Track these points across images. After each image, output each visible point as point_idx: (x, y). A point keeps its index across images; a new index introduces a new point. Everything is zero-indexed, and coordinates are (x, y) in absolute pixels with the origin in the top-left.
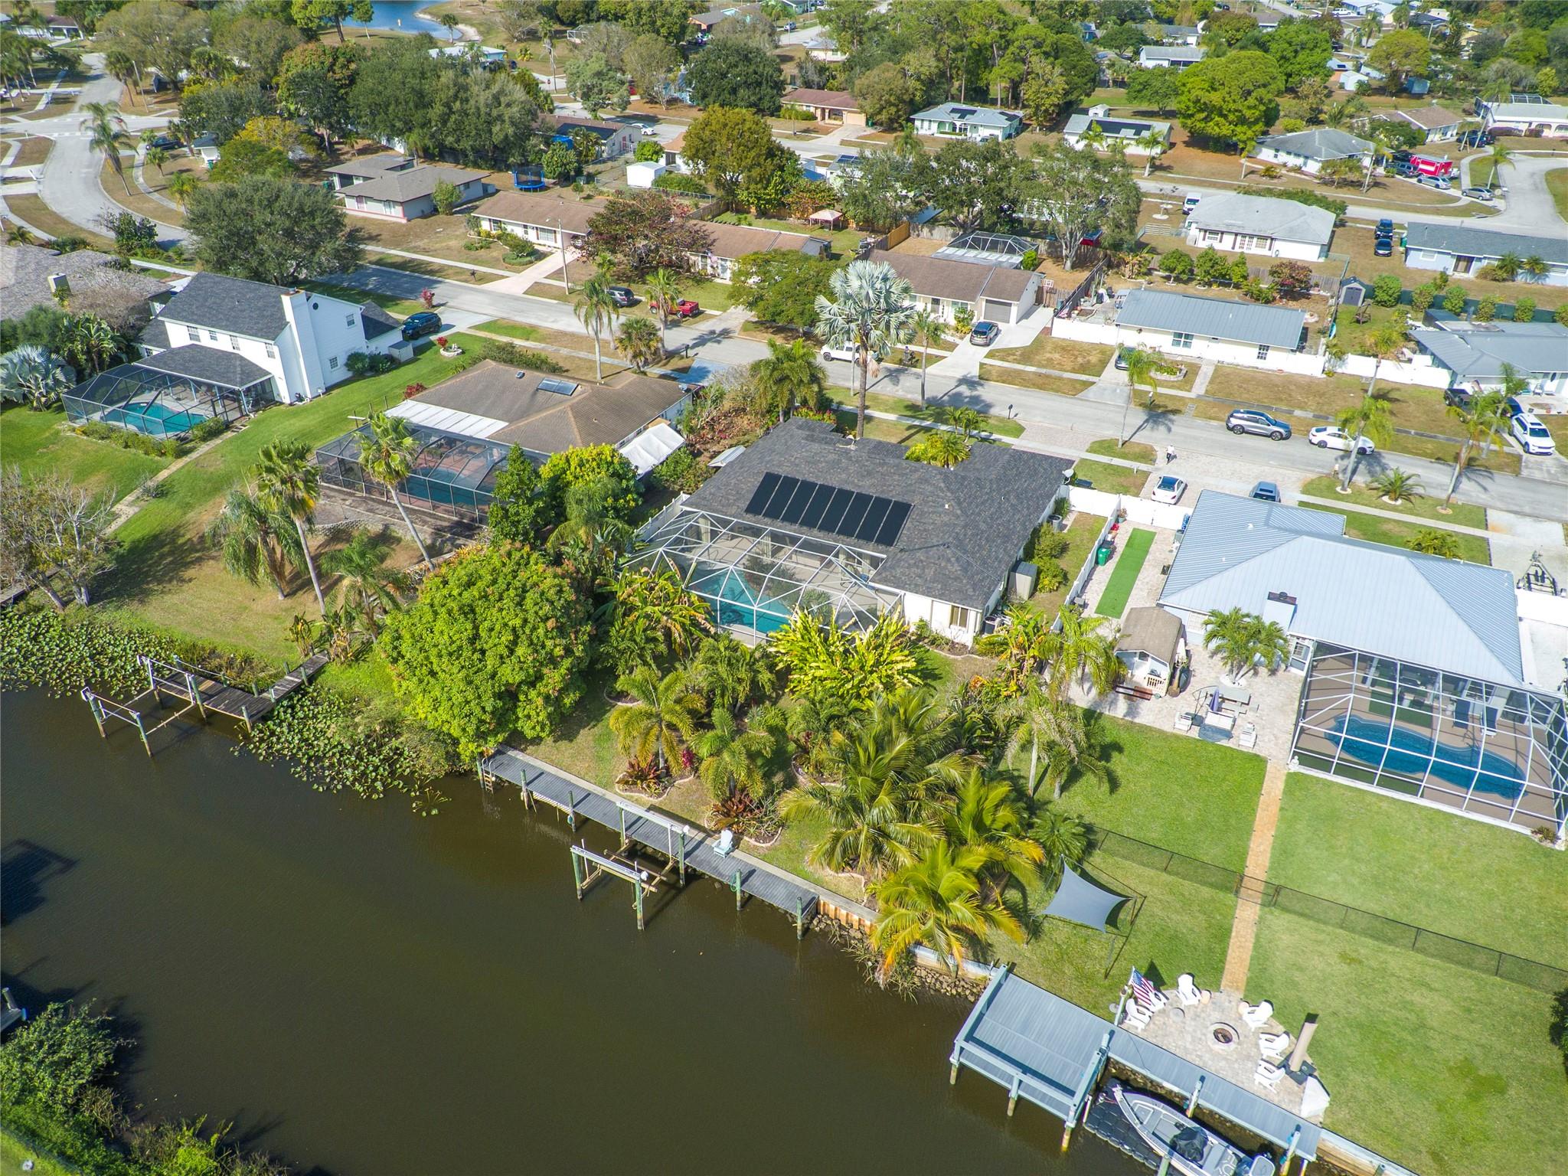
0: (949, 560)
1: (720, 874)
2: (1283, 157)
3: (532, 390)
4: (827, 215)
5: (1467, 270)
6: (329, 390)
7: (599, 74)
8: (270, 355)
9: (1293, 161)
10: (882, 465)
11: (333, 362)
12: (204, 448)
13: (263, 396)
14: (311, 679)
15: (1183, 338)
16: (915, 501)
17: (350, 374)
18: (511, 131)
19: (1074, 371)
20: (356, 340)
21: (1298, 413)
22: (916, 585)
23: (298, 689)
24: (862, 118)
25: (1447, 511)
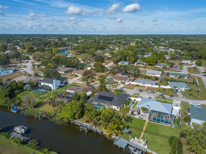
0: (117, 103)
1: (94, 130)
2: (158, 66)
3: (77, 88)
4: (108, 72)
5: (176, 77)
6: (57, 89)
7: (85, 59)
8: (52, 85)
9: (159, 67)
11: (57, 86)
12: (45, 94)
13: (50, 89)
14: (55, 114)
15: (144, 84)
16: (114, 97)
17: (59, 88)
18: (75, 64)
19: (133, 87)
20: (60, 84)
21: (155, 91)
23: (54, 115)
24: (113, 63)
25: (169, 100)
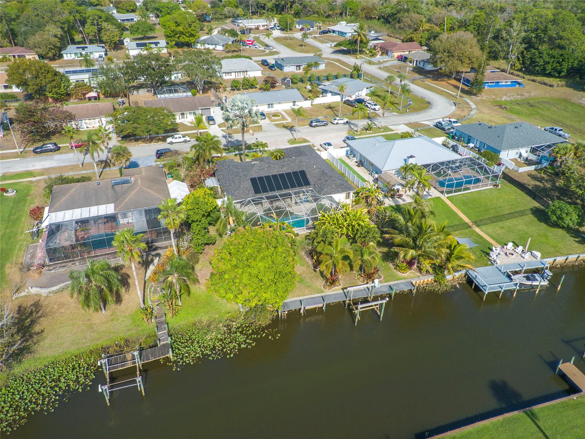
1: (385, 292)
3: (110, 187)
5: (300, 69)
14: (168, 328)
15: (270, 105)
22: (333, 191)
24: (36, 57)
25: (382, 130)
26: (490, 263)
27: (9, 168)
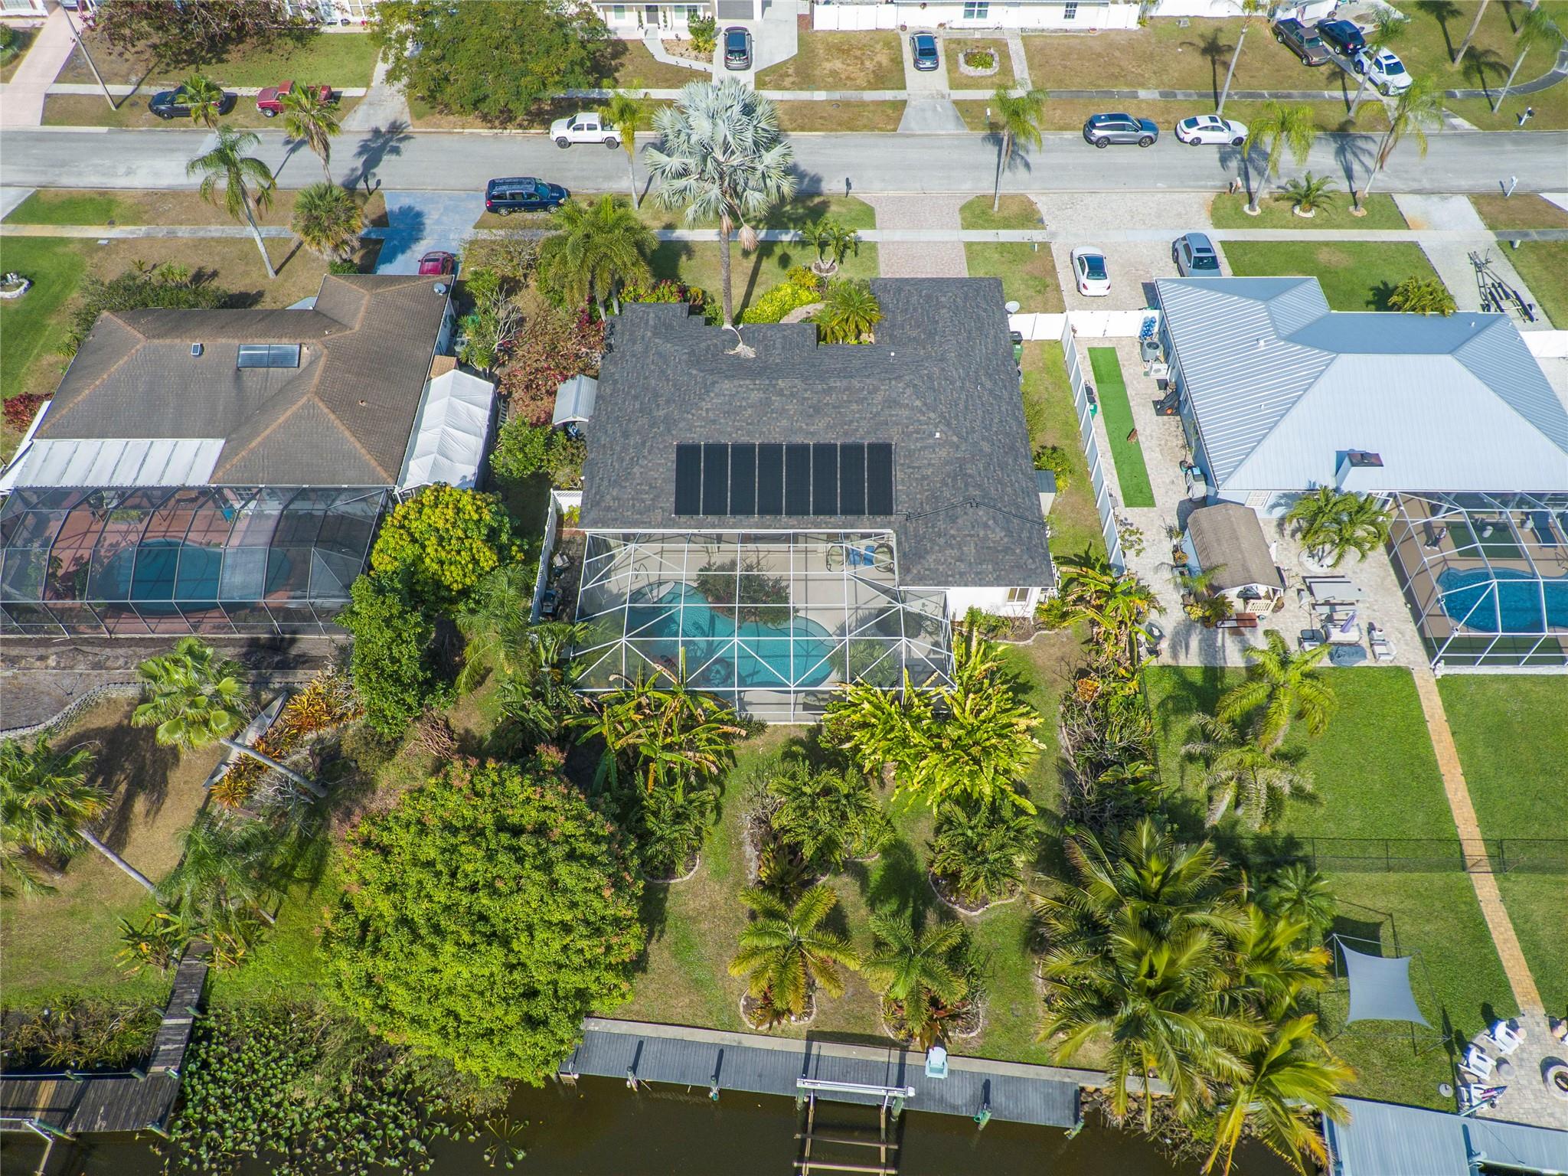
0: (986, 526)
1: (954, 1107)
3: (231, 372)
10: (829, 391)
15: (976, 6)
16: (894, 436)
19: (873, 86)
21: (1143, 94)
22: (961, 574)
23: (194, 1033)
25: (1361, 212)
26: (1447, 1092)
27: (63, 164)
